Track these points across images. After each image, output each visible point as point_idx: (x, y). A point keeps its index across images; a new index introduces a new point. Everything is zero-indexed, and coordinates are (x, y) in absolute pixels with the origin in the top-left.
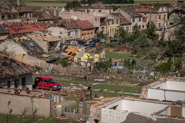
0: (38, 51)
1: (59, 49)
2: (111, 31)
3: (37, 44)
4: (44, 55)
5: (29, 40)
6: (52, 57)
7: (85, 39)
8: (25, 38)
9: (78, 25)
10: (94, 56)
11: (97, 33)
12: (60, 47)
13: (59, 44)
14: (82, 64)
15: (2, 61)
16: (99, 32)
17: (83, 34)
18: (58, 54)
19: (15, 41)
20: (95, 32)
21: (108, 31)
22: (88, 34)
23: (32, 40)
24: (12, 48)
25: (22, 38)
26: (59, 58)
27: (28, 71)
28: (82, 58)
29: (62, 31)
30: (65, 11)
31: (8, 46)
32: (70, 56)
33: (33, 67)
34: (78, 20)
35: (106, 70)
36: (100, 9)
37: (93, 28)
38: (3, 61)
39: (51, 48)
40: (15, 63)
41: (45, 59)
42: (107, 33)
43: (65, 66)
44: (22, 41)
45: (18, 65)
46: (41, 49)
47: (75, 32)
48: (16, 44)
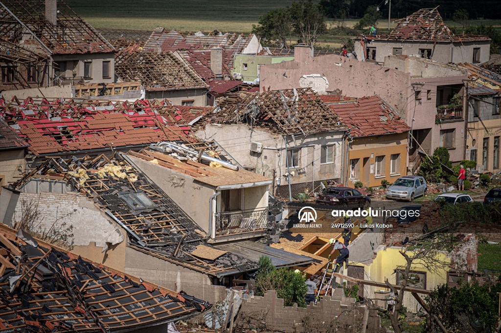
0: (174, 230)
1: (265, 222)
2: (486, 148)
3: (167, 201)
4: (201, 251)
5: (133, 179)
6: (235, 258)
7: (366, 184)
8: (115, 170)
9: (335, 119)
10: (435, 258)
11: (421, 154)
12: (270, 213)
13: (264, 203)
14: (369, 292)
15: (42, 268)
16: (432, 153)
17: (354, 162)
18: (260, 246)
19: (72, 183)
20: (412, 152)
21: (471, 148)
22: (380, 158)
23: (145, 181)
24: (59, 215)
25: (102, 172)
26: (265, 265)
27: (151, 317)
28: (368, 269)
29: (260, 144)
30: (262, 52)
31: (42, 208)
32: (315, 256)
33: (170, 297)
34: (335, 95)
35: (489, 325)
36: (424, 46)
37: (404, 135)
38: (46, 271)
39: (228, 217)
40: (97, 279)
41: (207, 268)
42: (468, 158)
43: (295, 299)
44: (102, 184)
45: (110, 288)
46: (187, 224)
47: (318, 147)
48: (78, 200)
